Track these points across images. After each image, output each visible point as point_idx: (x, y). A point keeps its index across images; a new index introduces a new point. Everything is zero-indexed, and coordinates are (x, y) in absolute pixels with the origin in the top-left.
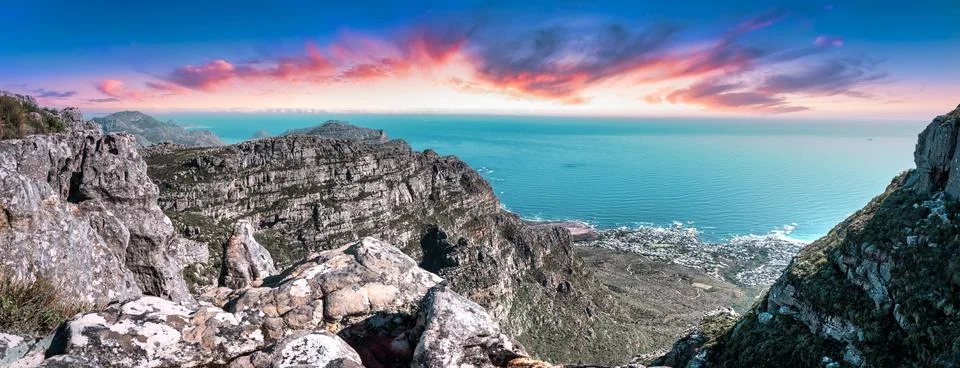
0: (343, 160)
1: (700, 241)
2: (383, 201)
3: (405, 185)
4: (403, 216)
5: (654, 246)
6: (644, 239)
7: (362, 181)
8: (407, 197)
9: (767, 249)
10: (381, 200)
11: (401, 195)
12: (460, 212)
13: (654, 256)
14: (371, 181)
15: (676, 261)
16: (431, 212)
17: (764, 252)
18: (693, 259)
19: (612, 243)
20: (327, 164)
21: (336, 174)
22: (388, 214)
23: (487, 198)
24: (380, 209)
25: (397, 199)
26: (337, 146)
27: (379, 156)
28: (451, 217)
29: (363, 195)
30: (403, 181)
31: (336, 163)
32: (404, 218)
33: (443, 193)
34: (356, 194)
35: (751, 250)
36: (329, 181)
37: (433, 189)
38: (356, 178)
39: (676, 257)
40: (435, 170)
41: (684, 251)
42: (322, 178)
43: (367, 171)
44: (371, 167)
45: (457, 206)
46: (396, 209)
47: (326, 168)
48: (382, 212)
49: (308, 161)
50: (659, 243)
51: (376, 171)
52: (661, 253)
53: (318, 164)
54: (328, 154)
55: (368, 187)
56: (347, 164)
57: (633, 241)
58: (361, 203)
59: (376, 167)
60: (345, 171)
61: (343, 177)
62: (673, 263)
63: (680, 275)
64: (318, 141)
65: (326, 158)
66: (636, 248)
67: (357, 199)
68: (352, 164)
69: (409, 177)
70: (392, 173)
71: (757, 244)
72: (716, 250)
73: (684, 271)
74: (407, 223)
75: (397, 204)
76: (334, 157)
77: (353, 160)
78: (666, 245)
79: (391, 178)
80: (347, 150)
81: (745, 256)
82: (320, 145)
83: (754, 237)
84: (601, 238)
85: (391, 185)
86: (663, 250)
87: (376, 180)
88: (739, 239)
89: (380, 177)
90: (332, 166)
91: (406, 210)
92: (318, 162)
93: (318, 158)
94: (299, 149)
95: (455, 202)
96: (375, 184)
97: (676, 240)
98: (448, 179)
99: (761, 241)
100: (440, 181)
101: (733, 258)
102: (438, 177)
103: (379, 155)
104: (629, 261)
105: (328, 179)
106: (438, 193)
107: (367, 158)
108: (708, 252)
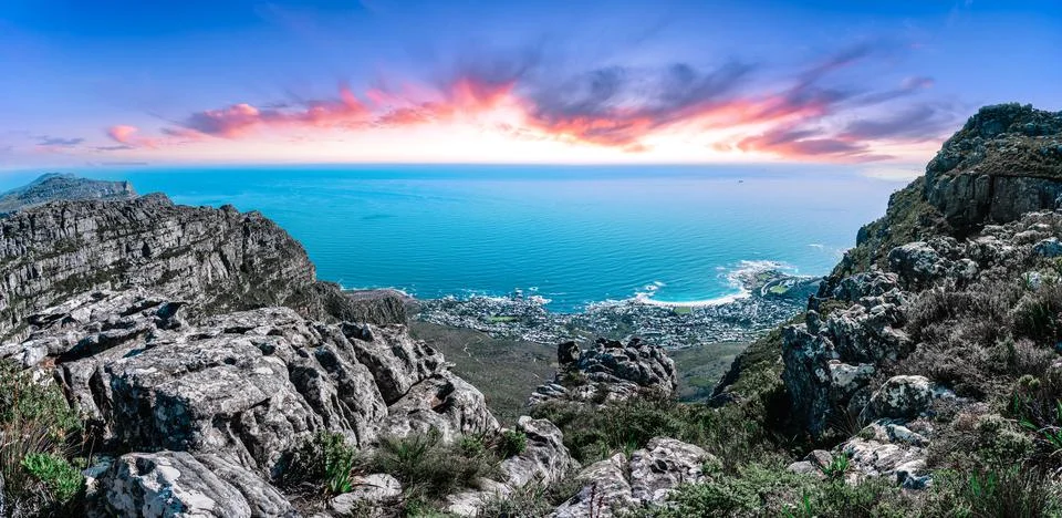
0: (137, 229)
1: (548, 311)
2: (194, 280)
3: (218, 255)
4: (220, 297)
5: (491, 319)
6: (478, 310)
7: (165, 256)
8: (222, 270)
9: (630, 316)
10: (191, 280)
11: (214, 269)
12: (279, 284)
13: (494, 332)
14: (176, 255)
15: (525, 337)
16: (247, 288)
17: (627, 319)
18: (544, 334)
19: (438, 316)
20: (114, 238)
21: (128, 250)
22: (202, 296)
23: (301, 264)
24: (191, 292)
25: (210, 276)
26: (126, 211)
27: (184, 219)
28: (270, 293)
29: (168, 276)
30: (215, 250)
31: (127, 234)
32: (221, 299)
33: (257, 261)
34: (159, 275)
35: (612, 317)
36: (119, 262)
37: (244, 257)
38: (156, 252)
39: (524, 332)
40: (246, 232)
41: (532, 324)
42: (109, 259)
43: (169, 242)
44: (174, 235)
45: (274, 276)
46: (209, 289)
47: (113, 243)
48: (195, 295)
49: (87, 237)
50: (497, 315)
51: (182, 240)
52: (502, 328)
53: (101, 239)
54: (115, 224)
55: (174, 264)
56: (143, 235)
57: (463, 313)
58: (168, 286)
59: (180, 234)
60: (141, 244)
61: (138, 254)
62: (522, 340)
63: (534, 354)
64: (99, 207)
65: (113, 230)
66: (471, 322)
67: (160, 283)
68: (150, 234)
69: (221, 244)
70: (200, 242)
71: (618, 311)
72: (570, 320)
73: (538, 350)
74: (226, 306)
75: (210, 282)
76: (124, 226)
77: (151, 228)
78: (506, 319)
79: (199, 247)
80: (140, 215)
81: (604, 326)
82: (101, 212)
83: (612, 302)
84: (423, 310)
85: (201, 259)
86: (503, 324)
87: (182, 252)
88: (592, 306)
89: (188, 249)
90: (122, 240)
91: (222, 289)
92: (102, 238)
93: (100, 231)
94: (72, 221)
95: (272, 272)
96: (182, 259)
97: (520, 312)
98: (262, 243)
99: (621, 306)
100: (253, 246)
101: (592, 329)
102: (250, 241)
103: (184, 217)
104: (465, 339)
105: (117, 259)
106: (251, 262)
107: (169, 223)
108: (561, 324)
